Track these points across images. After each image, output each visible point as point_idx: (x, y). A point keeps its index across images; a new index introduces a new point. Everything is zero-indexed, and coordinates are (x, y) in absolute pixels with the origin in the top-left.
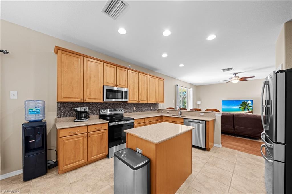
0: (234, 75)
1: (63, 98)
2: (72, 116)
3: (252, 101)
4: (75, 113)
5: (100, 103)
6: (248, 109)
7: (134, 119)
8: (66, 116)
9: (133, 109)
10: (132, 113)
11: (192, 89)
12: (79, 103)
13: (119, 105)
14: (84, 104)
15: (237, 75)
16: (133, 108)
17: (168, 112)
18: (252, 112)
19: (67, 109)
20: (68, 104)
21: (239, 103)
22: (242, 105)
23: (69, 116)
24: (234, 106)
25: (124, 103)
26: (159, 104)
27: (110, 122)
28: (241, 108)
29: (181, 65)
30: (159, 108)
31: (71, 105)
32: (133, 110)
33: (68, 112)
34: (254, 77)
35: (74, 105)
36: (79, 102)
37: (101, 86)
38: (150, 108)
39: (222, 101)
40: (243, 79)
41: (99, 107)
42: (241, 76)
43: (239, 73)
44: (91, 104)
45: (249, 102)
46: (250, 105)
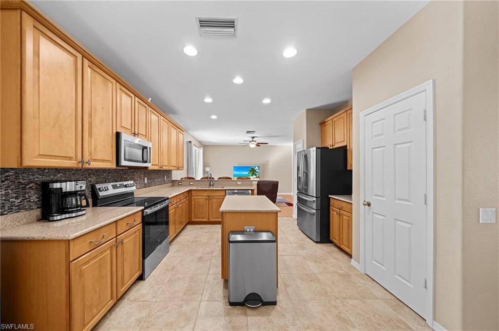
0: (251, 139)
1: (36, 157)
2: (26, 210)
3: (259, 167)
4: (36, 200)
5: (109, 169)
6: (256, 175)
7: (170, 197)
8: (11, 210)
9: (144, 182)
10: (143, 189)
11: (202, 149)
12: (47, 171)
13: (125, 174)
14: (59, 173)
15: (254, 139)
16: (144, 180)
17: (191, 183)
18: (258, 177)
19: (12, 190)
20: (16, 173)
21: (248, 169)
22: (250, 171)
23: (20, 208)
24: (244, 171)
25: (132, 170)
26: (173, 171)
27: (146, 208)
28: (250, 174)
29: (214, 117)
30: (173, 179)
31: (23, 177)
32: (144, 184)
33: (16, 198)
34: (267, 144)
35: (34, 175)
36: (45, 169)
37: (112, 132)
38: (164, 178)
39: (234, 167)
40: (258, 145)
41: (90, 179)
42: (258, 140)
43: (256, 137)
44: (73, 174)
45: (257, 168)
46: (257, 171)
